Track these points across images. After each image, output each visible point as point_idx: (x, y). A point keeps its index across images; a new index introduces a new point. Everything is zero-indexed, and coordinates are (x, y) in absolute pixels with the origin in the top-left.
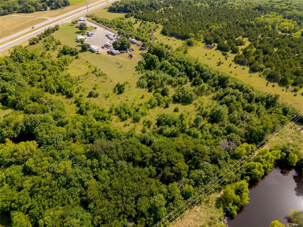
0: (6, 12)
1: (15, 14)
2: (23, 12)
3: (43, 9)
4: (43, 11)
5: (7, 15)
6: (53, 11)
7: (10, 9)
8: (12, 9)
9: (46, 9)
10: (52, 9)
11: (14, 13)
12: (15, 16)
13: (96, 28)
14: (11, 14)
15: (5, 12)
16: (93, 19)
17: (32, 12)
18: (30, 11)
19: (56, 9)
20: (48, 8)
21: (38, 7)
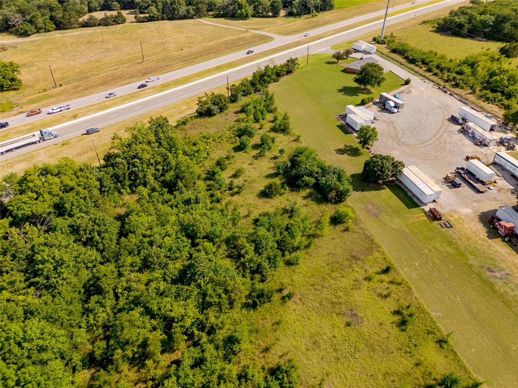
0: (191, 11)
1: (208, 18)
2: (224, 16)
3: (270, 14)
4: (269, 17)
5: (192, 18)
6: (292, 19)
7: (200, 6)
8: (205, 7)
9: (276, 15)
10: (290, 14)
11: (205, 16)
12: (208, 23)
13: (407, 82)
14: (200, 17)
15: (188, 11)
16: (394, 51)
17: (244, 17)
18: (242, 14)
19: (299, 15)
20: (283, 13)
21: (261, 7)
